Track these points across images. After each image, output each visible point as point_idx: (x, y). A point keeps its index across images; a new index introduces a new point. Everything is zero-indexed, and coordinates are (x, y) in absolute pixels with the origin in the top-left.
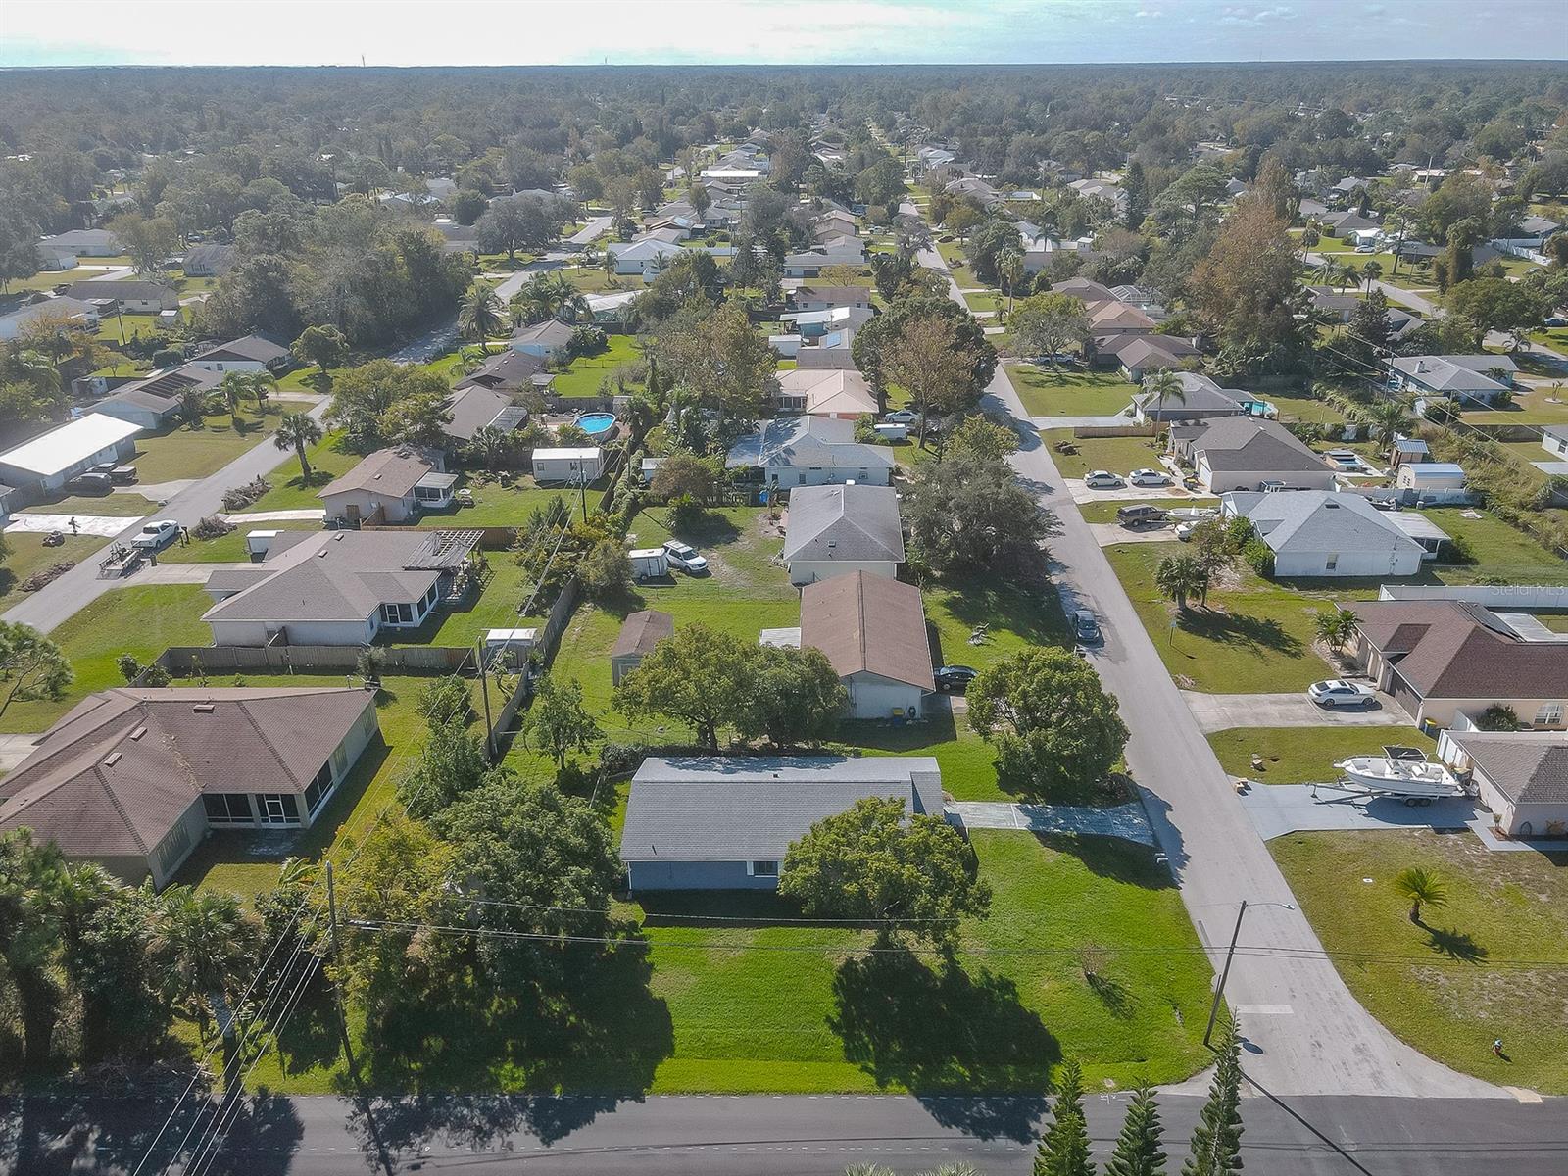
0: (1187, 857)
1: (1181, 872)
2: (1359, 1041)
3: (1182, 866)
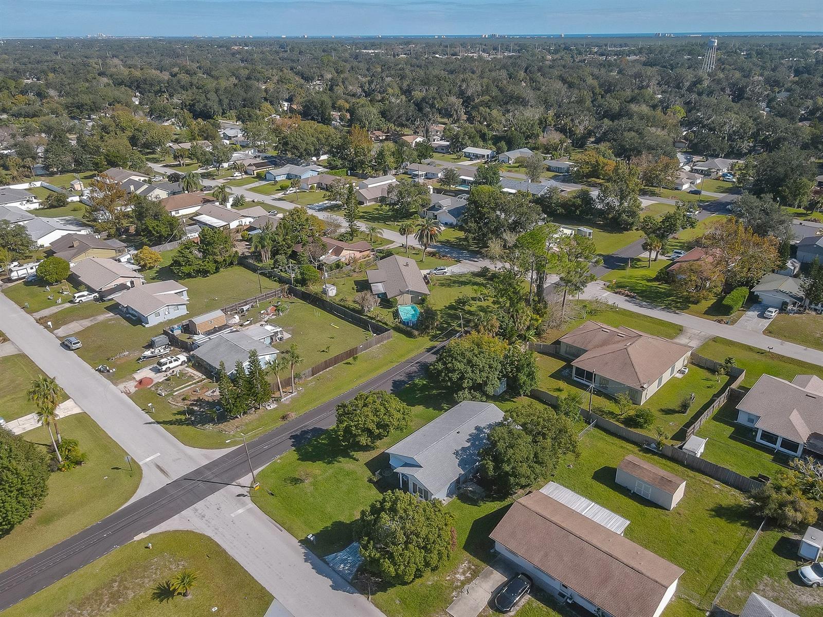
0: (306, 561)
1: (303, 551)
2: (204, 519)
3: (306, 555)
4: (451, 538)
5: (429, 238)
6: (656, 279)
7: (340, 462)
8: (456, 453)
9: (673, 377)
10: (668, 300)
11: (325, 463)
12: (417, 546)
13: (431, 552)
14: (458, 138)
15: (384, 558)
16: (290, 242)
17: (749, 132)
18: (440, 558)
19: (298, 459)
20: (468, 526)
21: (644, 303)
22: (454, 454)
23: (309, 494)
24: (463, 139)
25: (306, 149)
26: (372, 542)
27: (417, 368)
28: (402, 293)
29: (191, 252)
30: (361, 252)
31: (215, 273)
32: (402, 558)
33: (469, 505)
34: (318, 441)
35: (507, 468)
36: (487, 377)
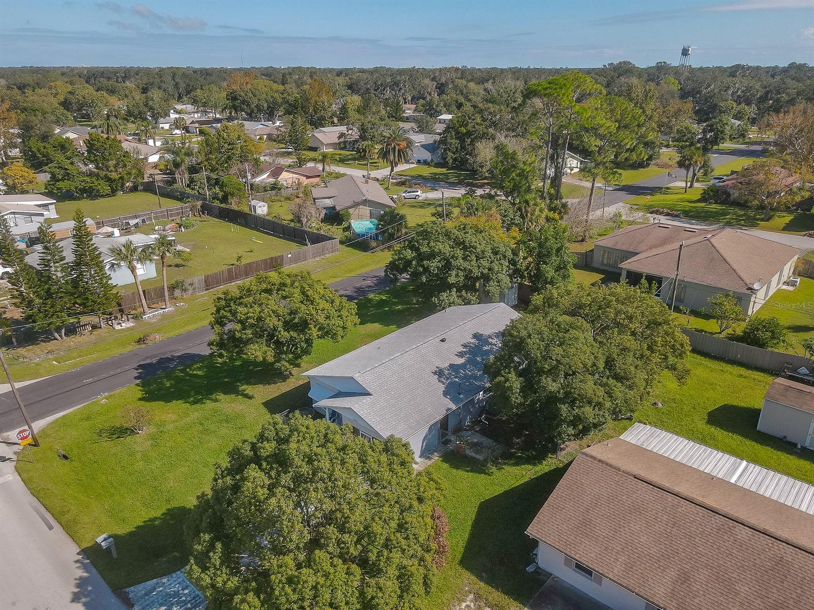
4: (433, 534)
5: (397, 154)
6: (699, 201)
7: (216, 401)
8: (439, 373)
9: (779, 289)
10: (726, 219)
11: (189, 403)
12: (341, 556)
13: (380, 571)
14: (432, 106)
15: (247, 591)
16: (214, 163)
17: (757, 94)
18: (405, 589)
19: (140, 399)
20: (470, 513)
21: (694, 221)
22: (435, 373)
23: (139, 456)
24: (437, 106)
25: (257, 105)
26: (219, 545)
27: (373, 282)
28: (356, 205)
29: (72, 163)
30: (308, 177)
31: (108, 195)
32: (294, 590)
33: (468, 471)
34: (187, 372)
35: (552, 385)
36: (490, 269)
